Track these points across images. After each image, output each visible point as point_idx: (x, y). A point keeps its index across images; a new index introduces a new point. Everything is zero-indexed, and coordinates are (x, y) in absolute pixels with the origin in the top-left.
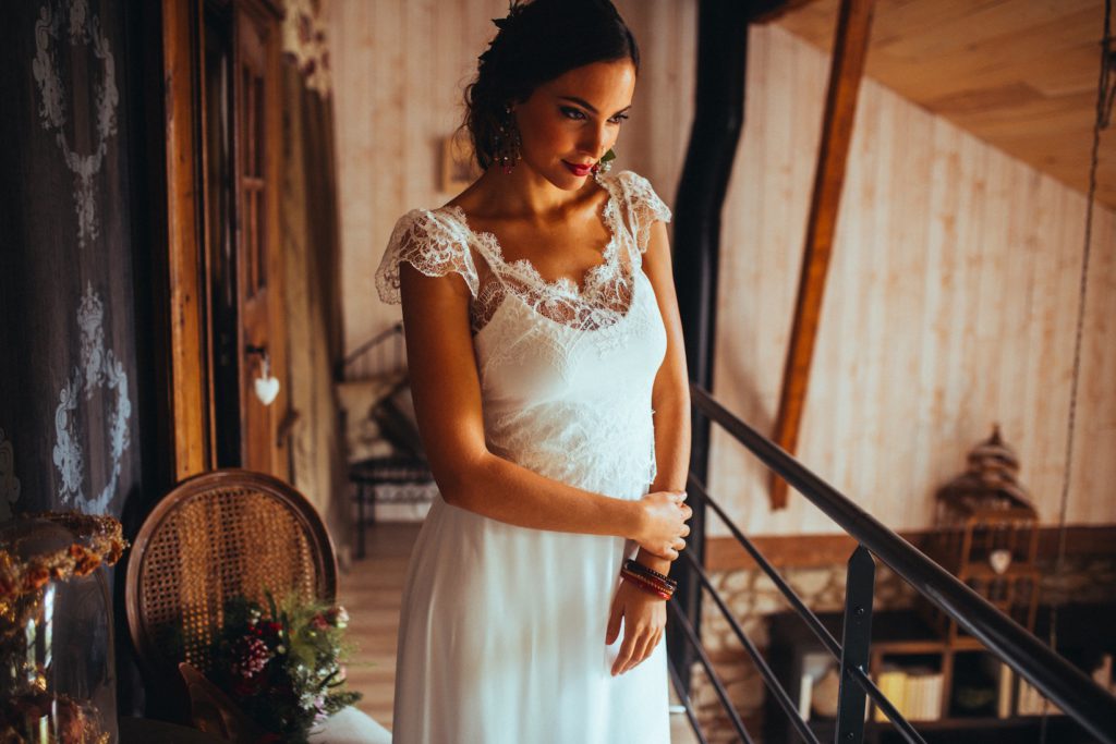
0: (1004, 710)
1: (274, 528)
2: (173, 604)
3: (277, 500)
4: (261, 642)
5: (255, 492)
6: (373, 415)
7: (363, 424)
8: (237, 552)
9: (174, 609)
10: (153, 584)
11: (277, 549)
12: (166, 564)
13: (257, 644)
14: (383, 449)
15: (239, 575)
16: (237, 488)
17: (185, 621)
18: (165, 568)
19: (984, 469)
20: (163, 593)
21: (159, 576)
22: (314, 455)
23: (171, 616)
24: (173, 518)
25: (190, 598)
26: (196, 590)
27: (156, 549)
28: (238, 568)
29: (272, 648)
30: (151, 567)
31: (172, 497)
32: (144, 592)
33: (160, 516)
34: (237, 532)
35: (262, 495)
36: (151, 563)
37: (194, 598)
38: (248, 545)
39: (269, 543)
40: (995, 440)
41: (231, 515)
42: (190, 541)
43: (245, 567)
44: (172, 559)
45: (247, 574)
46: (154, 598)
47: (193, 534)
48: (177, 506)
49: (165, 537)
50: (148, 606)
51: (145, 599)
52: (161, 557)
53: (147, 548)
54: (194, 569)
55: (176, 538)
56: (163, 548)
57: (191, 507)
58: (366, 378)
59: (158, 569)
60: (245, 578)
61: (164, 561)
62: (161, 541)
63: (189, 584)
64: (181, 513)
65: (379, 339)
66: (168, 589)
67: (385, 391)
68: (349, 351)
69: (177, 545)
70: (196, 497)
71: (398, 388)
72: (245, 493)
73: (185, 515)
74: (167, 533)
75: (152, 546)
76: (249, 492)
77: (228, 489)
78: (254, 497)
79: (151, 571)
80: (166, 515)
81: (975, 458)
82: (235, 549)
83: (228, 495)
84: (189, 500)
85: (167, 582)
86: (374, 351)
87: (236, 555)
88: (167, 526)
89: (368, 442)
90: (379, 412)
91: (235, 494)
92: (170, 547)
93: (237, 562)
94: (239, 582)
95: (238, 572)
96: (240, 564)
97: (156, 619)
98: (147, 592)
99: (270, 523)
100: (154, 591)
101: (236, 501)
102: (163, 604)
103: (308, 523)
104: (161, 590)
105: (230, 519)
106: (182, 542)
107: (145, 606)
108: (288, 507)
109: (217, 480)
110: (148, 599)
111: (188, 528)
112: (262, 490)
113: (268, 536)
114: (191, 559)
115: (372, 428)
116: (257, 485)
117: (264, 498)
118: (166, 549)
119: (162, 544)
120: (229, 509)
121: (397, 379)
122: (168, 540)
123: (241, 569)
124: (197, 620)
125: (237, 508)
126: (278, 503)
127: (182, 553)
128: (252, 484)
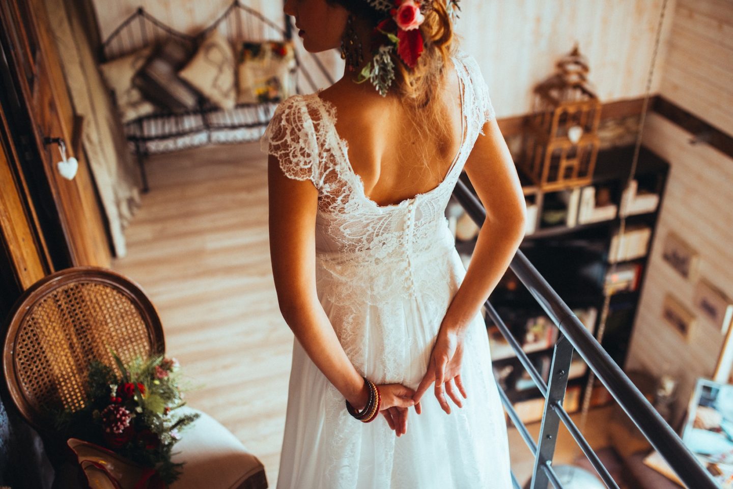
0: (571, 222)
1: (108, 306)
2: (46, 379)
3: (106, 285)
4: (123, 409)
5: (88, 284)
6: (134, 85)
7: (128, 92)
8: (84, 329)
9: (48, 383)
10: (26, 372)
11: (114, 319)
12: (32, 355)
13: (121, 412)
14: (146, 109)
15: (89, 345)
16: (72, 285)
17: (58, 387)
18: (33, 358)
19: (566, 73)
20: (36, 376)
21: (29, 365)
22: (100, 142)
23: (46, 388)
24: (28, 321)
25: (57, 371)
26: (60, 365)
27: (21, 348)
28: (88, 340)
29: (133, 411)
30: (22, 361)
31: (24, 307)
32: (21, 380)
33: (19, 324)
34: (80, 316)
35: (93, 285)
36: (20, 359)
37: (60, 370)
38: (91, 323)
39: (107, 316)
40: (575, 53)
41: (72, 306)
42: (46, 334)
43: (93, 338)
44: (36, 351)
45: (95, 342)
46: (30, 381)
47: (47, 328)
48: (29, 312)
49: (25, 337)
50: (28, 388)
51: (23, 384)
52: (27, 352)
53: (14, 350)
54: (55, 351)
55: (34, 335)
56: (26, 345)
57: (40, 309)
58: (122, 55)
59: (27, 361)
60: (95, 344)
61: (30, 353)
62: (24, 340)
63: (54, 363)
64: (33, 315)
65: (127, 23)
66: (39, 371)
67: (140, 64)
68: (105, 36)
69: (37, 340)
70: (42, 301)
71: (150, 61)
72: (80, 286)
73: (37, 316)
74: (27, 333)
75: (18, 347)
76: (83, 285)
77: (65, 287)
78: (88, 287)
79: (22, 364)
80: (23, 320)
81: (561, 65)
82: (82, 327)
83: (66, 291)
84: (37, 304)
85: (37, 367)
86: (124, 33)
87: (84, 332)
88: (25, 329)
89: (134, 105)
90: (138, 81)
91: (72, 289)
92: (31, 342)
93: (86, 336)
94: (91, 349)
95: (88, 342)
96: (89, 337)
97: (36, 394)
98: (24, 379)
99: (104, 302)
100: (28, 377)
101: (74, 294)
102: (38, 383)
103: (133, 296)
104: (34, 374)
105: (73, 308)
106: (41, 336)
107: (25, 389)
108: (114, 288)
109: (55, 283)
110: (26, 384)
111: (42, 325)
112: (92, 281)
113: (105, 312)
114: (51, 345)
115: (135, 95)
116: (88, 279)
117: (95, 285)
118: (30, 345)
119: (25, 343)
120: (70, 301)
121: (146, 52)
122: (29, 338)
123: (90, 340)
124: (66, 383)
125: (76, 299)
126: (107, 287)
127: (42, 343)
128: (83, 279)
